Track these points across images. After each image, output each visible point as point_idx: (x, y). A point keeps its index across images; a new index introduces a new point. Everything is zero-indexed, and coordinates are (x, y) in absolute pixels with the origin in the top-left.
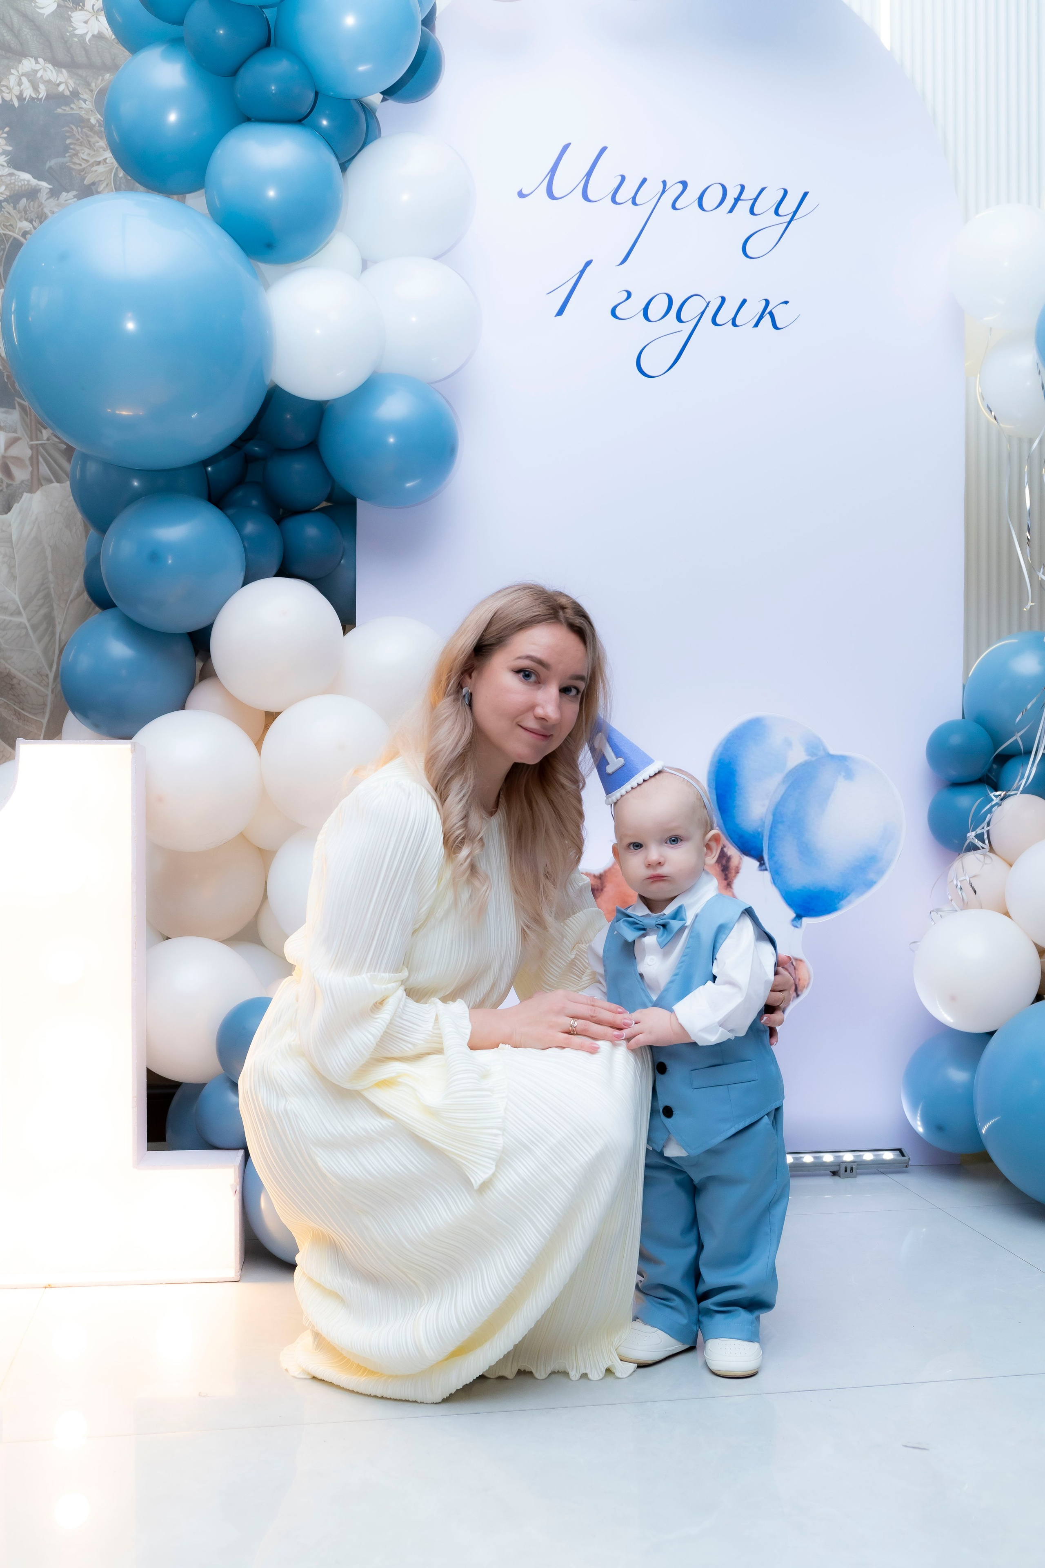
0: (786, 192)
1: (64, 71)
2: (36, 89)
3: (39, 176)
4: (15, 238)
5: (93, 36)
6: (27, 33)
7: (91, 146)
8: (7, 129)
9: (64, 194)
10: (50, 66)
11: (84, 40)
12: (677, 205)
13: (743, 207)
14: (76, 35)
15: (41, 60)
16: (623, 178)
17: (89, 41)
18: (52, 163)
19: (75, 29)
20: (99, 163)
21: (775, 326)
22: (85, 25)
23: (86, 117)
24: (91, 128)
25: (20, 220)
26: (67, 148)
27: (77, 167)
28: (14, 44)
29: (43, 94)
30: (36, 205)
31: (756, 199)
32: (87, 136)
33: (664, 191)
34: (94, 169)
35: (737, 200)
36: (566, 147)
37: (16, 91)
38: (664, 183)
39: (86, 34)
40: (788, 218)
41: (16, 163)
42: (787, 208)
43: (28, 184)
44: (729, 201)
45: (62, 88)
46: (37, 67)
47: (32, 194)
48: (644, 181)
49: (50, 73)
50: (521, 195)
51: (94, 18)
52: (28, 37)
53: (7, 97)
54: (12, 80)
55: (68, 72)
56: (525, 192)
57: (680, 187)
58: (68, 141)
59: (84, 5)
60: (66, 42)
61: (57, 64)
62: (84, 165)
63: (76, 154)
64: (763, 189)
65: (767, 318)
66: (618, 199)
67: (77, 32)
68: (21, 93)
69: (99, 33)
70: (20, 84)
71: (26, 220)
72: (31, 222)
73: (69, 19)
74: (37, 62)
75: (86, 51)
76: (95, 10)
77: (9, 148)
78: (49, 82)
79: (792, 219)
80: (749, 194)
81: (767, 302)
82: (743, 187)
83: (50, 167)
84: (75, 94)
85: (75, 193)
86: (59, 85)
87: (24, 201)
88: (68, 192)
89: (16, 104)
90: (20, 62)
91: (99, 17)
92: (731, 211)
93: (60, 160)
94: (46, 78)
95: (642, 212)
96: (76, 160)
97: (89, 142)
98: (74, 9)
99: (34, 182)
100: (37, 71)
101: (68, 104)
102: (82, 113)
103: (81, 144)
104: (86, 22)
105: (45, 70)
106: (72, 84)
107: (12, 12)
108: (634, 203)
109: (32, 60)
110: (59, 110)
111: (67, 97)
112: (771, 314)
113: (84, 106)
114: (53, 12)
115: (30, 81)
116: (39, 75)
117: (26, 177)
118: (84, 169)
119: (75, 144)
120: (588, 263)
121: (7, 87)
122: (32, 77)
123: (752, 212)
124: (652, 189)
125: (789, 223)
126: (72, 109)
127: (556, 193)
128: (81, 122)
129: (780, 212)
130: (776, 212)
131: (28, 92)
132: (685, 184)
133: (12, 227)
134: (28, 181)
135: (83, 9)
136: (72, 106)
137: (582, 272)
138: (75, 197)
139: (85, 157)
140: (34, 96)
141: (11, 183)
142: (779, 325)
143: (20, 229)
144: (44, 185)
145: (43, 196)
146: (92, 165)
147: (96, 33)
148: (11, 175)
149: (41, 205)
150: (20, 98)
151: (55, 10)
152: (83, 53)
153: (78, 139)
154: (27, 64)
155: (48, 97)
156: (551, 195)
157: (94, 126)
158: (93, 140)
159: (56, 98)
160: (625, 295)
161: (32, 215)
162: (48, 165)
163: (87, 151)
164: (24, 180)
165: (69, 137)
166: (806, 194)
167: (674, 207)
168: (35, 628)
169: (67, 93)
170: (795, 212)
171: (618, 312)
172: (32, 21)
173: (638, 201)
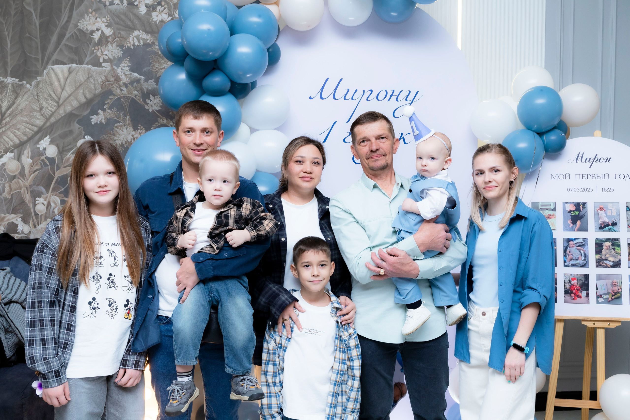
0: (410, 92)
1: (149, 35)
2: (139, 42)
3: (140, 74)
4: (132, 98)
5: (160, 21)
6: (136, 21)
7: (159, 63)
8: (129, 57)
9: (150, 81)
10: (144, 33)
11: (156, 23)
12: (369, 99)
13: (394, 98)
14: (153, 21)
15: (141, 31)
16: (348, 90)
17: (158, 23)
18: (145, 69)
19: (153, 19)
20: (162, 69)
21: (405, 143)
22: (156, 17)
23: (157, 51)
24: (159, 55)
25: (134, 90)
26: (150, 63)
27: (155, 70)
28: (131, 26)
29: (142, 44)
30: (140, 85)
31: (398, 95)
32: (157, 58)
33: (364, 94)
34: (160, 71)
35: (391, 96)
36: (327, 80)
37: (132, 43)
38: (364, 91)
39: (157, 20)
41: (132, 70)
42: (410, 98)
43: (137, 77)
44: (388, 97)
45: (148, 41)
46: (140, 34)
47: (138, 81)
48: (356, 90)
49: (144, 36)
50: (310, 98)
51: (160, 14)
52: (136, 22)
53: (129, 45)
54: (131, 39)
55: (151, 35)
56: (312, 97)
57: (370, 92)
58: (151, 61)
59: (156, 9)
60: (150, 24)
61: (147, 32)
62: (157, 70)
63: (154, 66)
64: (401, 91)
65: (402, 140)
66: (346, 98)
67: (154, 20)
68: (134, 44)
69: (162, 20)
70: (133, 40)
71: (136, 91)
72: (138, 91)
73: (151, 15)
74: (139, 32)
75: (157, 27)
76: (160, 11)
77: (130, 64)
78: (144, 39)
79: (412, 102)
80: (396, 93)
81: (402, 134)
82: (393, 91)
83: (145, 71)
84: (153, 43)
85: (154, 80)
86: (147, 40)
87: (135, 84)
88: (151, 80)
89: (132, 48)
90: (133, 32)
91: (162, 14)
92: (389, 100)
93: (148, 68)
94: (143, 38)
95: (356, 102)
96: (154, 68)
97: (158, 61)
98: (153, 11)
99: (139, 76)
100: (139, 35)
101: (151, 47)
102: (156, 50)
103: (156, 62)
104: (157, 16)
105: (143, 35)
106: (152, 39)
107: (130, 14)
108: (352, 99)
109: (138, 31)
110: (148, 49)
111: (150, 44)
112: (403, 138)
113: (156, 47)
114: (145, 13)
115: (137, 39)
116: (140, 37)
117: (136, 74)
118: (156, 71)
119: (153, 62)
120: (335, 123)
121: (129, 42)
122: (138, 37)
123: (397, 100)
124: (360, 93)
126: (152, 49)
127: (323, 97)
128: (156, 53)
129: (408, 100)
130: (406, 100)
131: (137, 43)
132: (371, 91)
133: (131, 94)
134: (137, 76)
135: (156, 11)
136: (152, 48)
137: (333, 126)
138: (153, 81)
139: (157, 67)
140: (138, 44)
141: (131, 77)
142: (406, 142)
143: (134, 94)
144: (142, 77)
145: (142, 82)
146: (160, 69)
147: (161, 20)
148: (131, 74)
149: (141, 85)
150: (134, 45)
151: (146, 12)
152: (156, 27)
153: (154, 60)
154: (136, 33)
155: (144, 45)
156: (321, 98)
157: (160, 55)
158: (160, 60)
159: (146, 45)
161: (138, 89)
162: (144, 70)
163: (158, 64)
164: (135, 76)
165: (151, 59)
166: (418, 92)
167: (367, 100)
169: (150, 43)
170: (413, 99)
171: (346, 140)
172: (138, 17)
173: (354, 98)
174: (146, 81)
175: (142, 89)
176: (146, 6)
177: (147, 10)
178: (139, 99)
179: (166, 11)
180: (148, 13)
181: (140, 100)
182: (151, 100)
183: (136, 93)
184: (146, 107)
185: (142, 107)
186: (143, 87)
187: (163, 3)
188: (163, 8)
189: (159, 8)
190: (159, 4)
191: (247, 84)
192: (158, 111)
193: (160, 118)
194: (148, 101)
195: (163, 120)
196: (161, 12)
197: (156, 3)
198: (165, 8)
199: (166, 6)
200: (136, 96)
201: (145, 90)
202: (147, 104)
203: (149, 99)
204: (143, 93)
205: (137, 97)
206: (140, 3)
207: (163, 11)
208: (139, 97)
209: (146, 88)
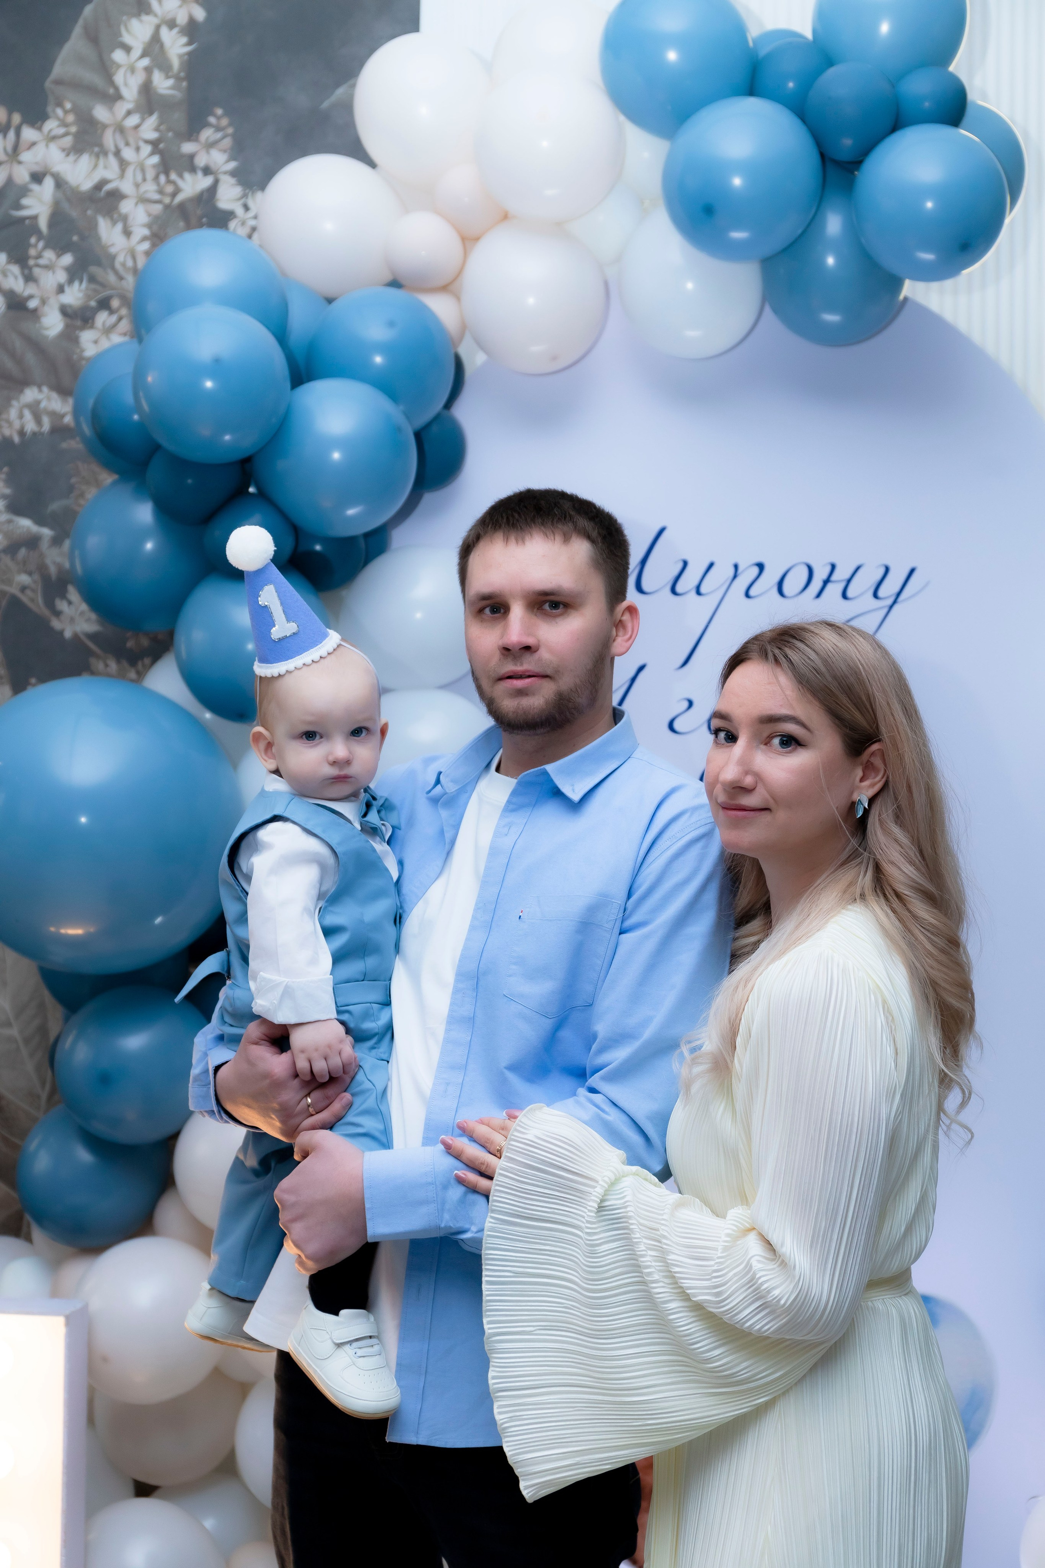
0: (887, 570)
1: (68, 399)
2: (38, 421)
3: (40, 522)
4: (13, 595)
6: (31, 359)
8: (5, 469)
9: (64, 541)
10: (54, 395)
12: (752, 592)
13: (834, 590)
14: (84, 358)
15: (45, 389)
16: (685, 563)
18: (55, 506)
19: (83, 351)
22: (93, 345)
25: (19, 572)
26: (71, 489)
27: (82, 510)
28: (16, 372)
29: (46, 427)
30: (37, 556)
31: (849, 581)
32: (94, 473)
33: (735, 576)
35: (826, 582)
37: (17, 424)
38: (736, 567)
40: (889, 602)
41: (16, 508)
42: (889, 588)
43: (29, 531)
44: (816, 585)
45: (66, 419)
46: (40, 396)
47: (33, 542)
48: (711, 565)
49: (54, 403)
51: (105, 336)
52: (32, 362)
53: (7, 432)
54: (13, 413)
57: (756, 570)
58: (73, 480)
59: (94, 322)
60: (73, 366)
61: (61, 391)
63: (82, 495)
64: (858, 569)
66: (679, 588)
67: (85, 354)
68: (23, 427)
70: (21, 416)
71: (26, 573)
72: (30, 574)
73: (76, 341)
74: (40, 391)
76: (107, 326)
77: (7, 491)
78: (53, 414)
79: (895, 602)
80: (841, 574)
82: (833, 567)
83: (54, 511)
86: (63, 416)
87: (23, 552)
89: (16, 439)
90: (22, 392)
91: (110, 335)
92: (819, 595)
93: (64, 502)
94: (50, 408)
95: (708, 603)
96: (82, 502)
98: (83, 328)
99: (35, 528)
100: (40, 402)
101: (73, 438)
103: (88, 484)
104: (95, 342)
105: (50, 400)
107: (14, 336)
108: (698, 593)
109: (36, 389)
110: (64, 445)
111: (72, 429)
114: (59, 333)
115: (32, 413)
116: (42, 405)
117: (25, 524)
120: (641, 668)
121: (7, 421)
122: (35, 410)
123: (844, 596)
124: (722, 572)
125: (891, 607)
129: (881, 593)
130: (875, 595)
131: (30, 426)
132: (761, 566)
133: (9, 582)
134: (29, 528)
135: (92, 327)
137: (633, 680)
140: (36, 430)
141: (10, 531)
143: (18, 582)
144: (46, 531)
145: (44, 545)
148: (10, 521)
149: (42, 555)
150: (22, 433)
151: (63, 330)
153: (84, 478)
154: (30, 394)
155: (52, 430)
159: (60, 431)
160: (686, 704)
161: (33, 567)
162: (50, 508)
164: (24, 527)
165: (74, 476)
166: (912, 571)
167: (747, 595)
168: (27, 1041)
169: (71, 425)
170: (899, 594)
171: (677, 725)
172: (37, 345)
173: (703, 589)
174: (57, 541)
175: (42, 569)
176: (65, 311)
177: (67, 326)
178: (32, 600)
179: (125, 325)
180: (70, 336)
181: (36, 602)
182: (70, 603)
183: (24, 579)
184: (56, 624)
185: (43, 625)
186: (48, 561)
187: (115, 303)
188: (114, 318)
189: (102, 318)
190: (104, 304)
191: (350, 541)
192: (93, 637)
193: (98, 657)
194: (62, 605)
195: (107, 665)
196: (108, 330)
197: (93, 303)
198: (120, 319)
199: (124, 311)
200: (23, 589)
201: (53, 570)
202: (58, 614)
203: (63, 595)
204: (46, 579)
205: (28, 592)
206: (44, 302)
207: (114, 326)
208: (33, 591)
209: (54, 563)
